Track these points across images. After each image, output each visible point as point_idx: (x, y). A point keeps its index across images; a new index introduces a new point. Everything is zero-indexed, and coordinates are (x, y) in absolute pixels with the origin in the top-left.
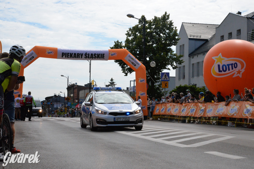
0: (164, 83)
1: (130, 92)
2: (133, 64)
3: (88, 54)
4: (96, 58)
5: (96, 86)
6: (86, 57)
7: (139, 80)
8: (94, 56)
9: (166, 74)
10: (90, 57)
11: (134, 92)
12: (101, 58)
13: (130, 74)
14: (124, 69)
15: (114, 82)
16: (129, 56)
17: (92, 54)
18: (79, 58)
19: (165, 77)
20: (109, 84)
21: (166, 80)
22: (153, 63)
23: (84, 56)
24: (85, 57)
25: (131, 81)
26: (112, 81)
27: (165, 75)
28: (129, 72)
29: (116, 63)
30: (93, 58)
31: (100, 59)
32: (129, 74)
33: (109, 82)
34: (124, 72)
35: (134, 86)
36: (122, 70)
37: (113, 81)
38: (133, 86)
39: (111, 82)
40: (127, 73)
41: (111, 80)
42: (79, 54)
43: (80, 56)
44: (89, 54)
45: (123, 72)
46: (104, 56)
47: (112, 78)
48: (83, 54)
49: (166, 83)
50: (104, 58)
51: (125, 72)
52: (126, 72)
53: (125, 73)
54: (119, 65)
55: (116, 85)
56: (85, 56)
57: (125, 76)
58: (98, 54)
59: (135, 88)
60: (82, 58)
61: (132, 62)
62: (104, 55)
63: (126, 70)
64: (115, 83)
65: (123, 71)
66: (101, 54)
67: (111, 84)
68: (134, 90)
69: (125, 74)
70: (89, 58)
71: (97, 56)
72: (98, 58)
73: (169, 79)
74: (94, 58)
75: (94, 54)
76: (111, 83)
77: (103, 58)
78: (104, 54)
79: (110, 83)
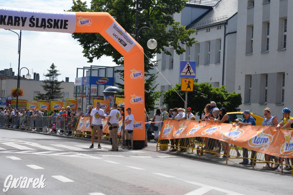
0: (186, 81)
1: (77, 86)
2: (120, 42)
3: (35, 18)
4: (51, 27)
5: (29, 76)
6: (32, 25)
7: (131, 72)
8: (47, 24)
9: (189, 65)
10: (39, 25)
11: (83, 86)
12: (61, 28)
13: (98, 59)
14: (88, 51)
15: (55, 71)
16: (115, 27)
17: (43, 20)
18: (19, 25)
19: (189, 70)
20: (48, 72)
21: (189, 76)
22: (152, 42)
23: (27, 22)
24: (30, 25)
25: (78, 69)
26: (53, 69)
27: (188, 67)
28: (96, 56)
29: (75, 39)
30: (45, 27)
31: (59, 29)
32: (95, 59)
33: (48, 70)
34: (87, 56)
35: (83, 78)
36: (83, 52)
37: (55, 69)
38: (82, 76)
39: (51, 69)
40: (93, 58)
41: (51, 67)
42: (19, 18)
43: (21, 22)
44: (38, 19)
45: (85, 56)
46: (67, 25)
47: (53, 64)
48: (26, 18)
49: (189, 82)
50: (67, 28)
51: (89, 55)
52: (91, 56)
53: (89, 58)
54: (79, 43)
55: (59, 74)
56: (31, 23)
57: (88, 62)
58: (55, 20)
59: (85, 81)
60: (23, 25)
61: (119, 39)
62: (67, 23)
63: (91, 53)
64: (57, 73)
65: (85, 54)
66: (62, 21)
67: (52, 74)
68: (82, 83)
69: (89, 60)
70: (37, 26)
71: (53, 23)
72: (54, 27)
73: (195, 74)
74: (48, 27)
75: (49, 20)
76: (52, 71)
77: (65, 28)
78: (67, 21)
79: (50, 71)
